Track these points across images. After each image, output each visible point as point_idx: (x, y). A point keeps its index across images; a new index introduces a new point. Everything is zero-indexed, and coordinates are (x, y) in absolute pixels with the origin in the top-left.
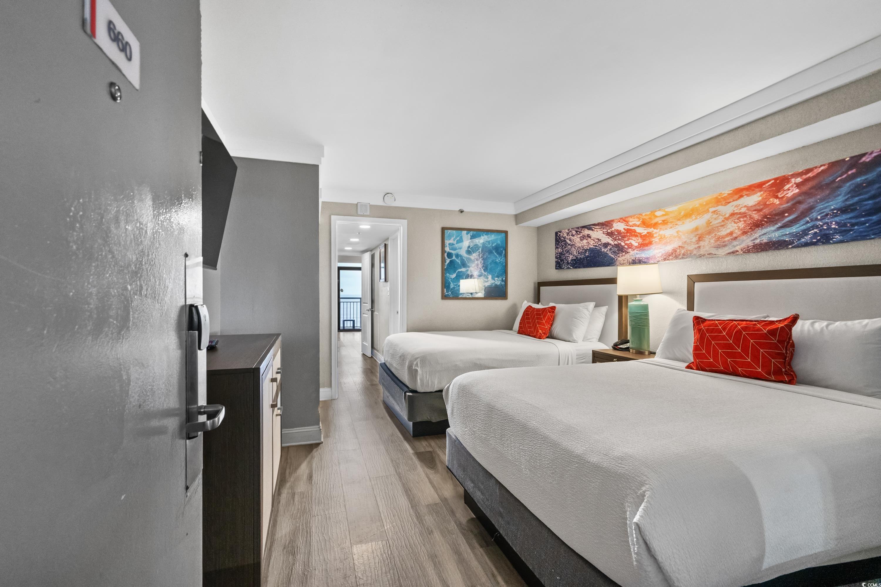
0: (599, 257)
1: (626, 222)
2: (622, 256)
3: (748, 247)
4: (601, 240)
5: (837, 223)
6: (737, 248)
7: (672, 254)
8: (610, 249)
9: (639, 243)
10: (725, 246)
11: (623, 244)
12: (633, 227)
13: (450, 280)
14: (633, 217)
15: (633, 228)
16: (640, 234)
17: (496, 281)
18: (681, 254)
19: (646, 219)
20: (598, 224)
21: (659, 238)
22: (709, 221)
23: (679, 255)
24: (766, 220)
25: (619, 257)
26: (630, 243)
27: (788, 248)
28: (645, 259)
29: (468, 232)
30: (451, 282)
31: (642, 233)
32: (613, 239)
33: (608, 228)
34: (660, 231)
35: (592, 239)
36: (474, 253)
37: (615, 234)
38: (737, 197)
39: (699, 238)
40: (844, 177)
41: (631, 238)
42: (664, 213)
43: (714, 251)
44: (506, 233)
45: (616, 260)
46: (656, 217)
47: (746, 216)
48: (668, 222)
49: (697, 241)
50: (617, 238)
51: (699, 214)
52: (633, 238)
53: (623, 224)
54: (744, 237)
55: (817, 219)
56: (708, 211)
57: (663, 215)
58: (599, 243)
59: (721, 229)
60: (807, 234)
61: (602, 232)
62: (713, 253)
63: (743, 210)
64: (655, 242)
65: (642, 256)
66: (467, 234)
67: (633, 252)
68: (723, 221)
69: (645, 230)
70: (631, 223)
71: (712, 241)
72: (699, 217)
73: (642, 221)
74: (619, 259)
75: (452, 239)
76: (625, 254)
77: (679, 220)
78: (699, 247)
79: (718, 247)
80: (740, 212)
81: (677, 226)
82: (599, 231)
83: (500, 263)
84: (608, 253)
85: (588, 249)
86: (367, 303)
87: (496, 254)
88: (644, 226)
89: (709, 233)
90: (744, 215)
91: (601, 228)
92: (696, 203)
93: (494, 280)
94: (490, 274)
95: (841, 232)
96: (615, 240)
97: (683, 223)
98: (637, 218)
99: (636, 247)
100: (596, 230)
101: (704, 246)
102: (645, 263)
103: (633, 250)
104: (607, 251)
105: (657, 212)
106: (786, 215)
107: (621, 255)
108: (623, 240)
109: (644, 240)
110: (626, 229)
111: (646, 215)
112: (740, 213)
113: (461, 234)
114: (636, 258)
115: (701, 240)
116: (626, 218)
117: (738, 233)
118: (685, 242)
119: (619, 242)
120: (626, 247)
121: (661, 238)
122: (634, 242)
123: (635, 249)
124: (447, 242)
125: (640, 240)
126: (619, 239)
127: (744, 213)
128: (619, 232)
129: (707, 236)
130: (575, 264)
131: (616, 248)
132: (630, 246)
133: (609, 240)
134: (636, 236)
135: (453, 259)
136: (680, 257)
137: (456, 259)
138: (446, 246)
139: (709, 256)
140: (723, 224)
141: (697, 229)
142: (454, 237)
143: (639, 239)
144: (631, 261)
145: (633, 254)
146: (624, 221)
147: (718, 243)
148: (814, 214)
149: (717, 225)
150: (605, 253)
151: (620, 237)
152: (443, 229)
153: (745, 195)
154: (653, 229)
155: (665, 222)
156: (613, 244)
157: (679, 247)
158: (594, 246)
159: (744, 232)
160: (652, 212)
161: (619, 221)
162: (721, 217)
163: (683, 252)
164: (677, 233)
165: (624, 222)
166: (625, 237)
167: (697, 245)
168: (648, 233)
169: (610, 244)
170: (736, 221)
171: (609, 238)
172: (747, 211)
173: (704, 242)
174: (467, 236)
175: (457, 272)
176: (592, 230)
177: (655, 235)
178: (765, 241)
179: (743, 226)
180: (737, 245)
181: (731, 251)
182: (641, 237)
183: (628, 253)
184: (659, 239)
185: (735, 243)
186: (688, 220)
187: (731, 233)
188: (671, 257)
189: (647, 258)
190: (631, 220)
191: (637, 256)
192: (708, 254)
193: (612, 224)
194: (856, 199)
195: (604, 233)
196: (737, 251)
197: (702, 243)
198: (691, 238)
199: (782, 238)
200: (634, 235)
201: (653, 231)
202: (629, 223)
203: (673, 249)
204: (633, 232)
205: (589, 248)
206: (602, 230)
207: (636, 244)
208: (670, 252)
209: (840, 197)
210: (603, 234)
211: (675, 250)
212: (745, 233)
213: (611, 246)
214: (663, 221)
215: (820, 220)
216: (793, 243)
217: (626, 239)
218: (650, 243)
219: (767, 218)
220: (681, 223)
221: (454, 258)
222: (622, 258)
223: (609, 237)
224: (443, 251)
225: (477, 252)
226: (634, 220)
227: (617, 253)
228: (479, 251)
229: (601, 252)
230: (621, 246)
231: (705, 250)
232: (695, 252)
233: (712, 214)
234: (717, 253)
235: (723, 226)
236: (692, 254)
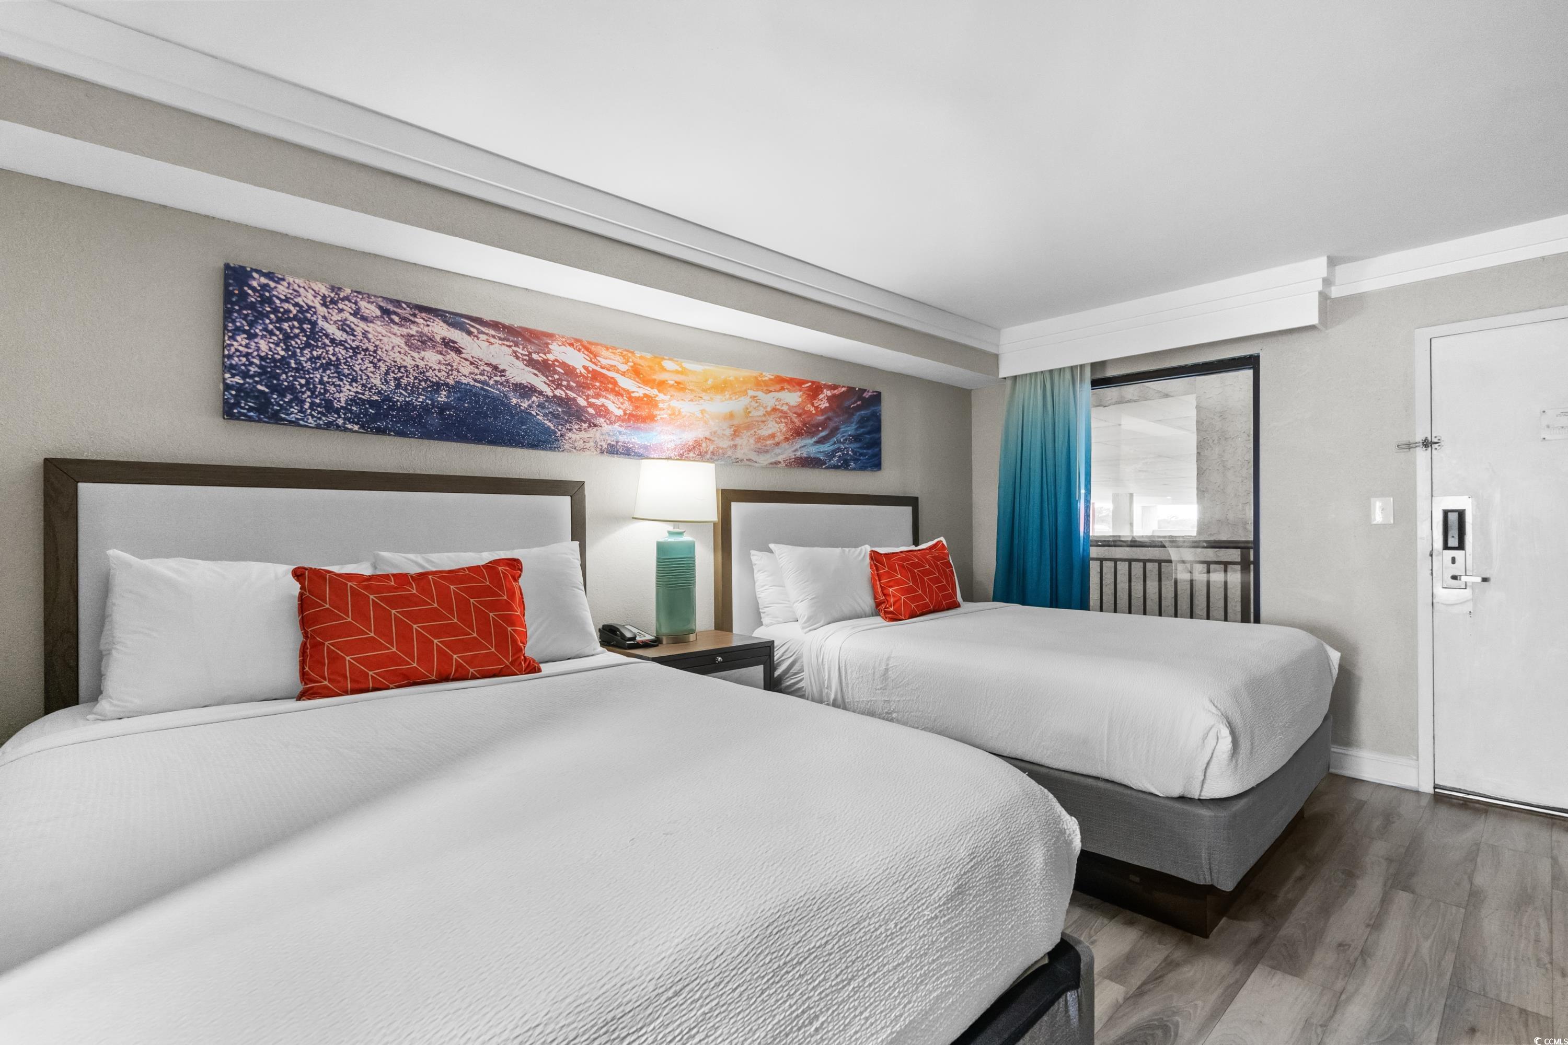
0: (496, 418)
1: (591, 352)
2: (580, 430)
3: (790, 459)
4: (507, 373)
5: (852, 451)
6: (780, 458)
7: (694, 448)
8: (541, 406)
9: (625, 411)
10: (764, 452)
11: (582, 402)
12: (609, 370)
14: (610, 350)
15: (610, 374)
16: (628, 392)
18: (709, 452)
19: (642, 366)
20: (495, 325)
21: (669, 412)
22: (747, 409)
23: (706, 452)
24: (804, 428)
25: (570, 430)
26: (603, 405)
27: (822, 468)
28: (641, 448)
31: (633, 392)
32: (553, 382)
33: (531, 348)
34: (670, 400)
35: (466, 360)
37: (556, 372)
38: (778, 387)
39: (735, 431)
40: (855, 405)
41: (604, 393)
42: (680, 369)
43: (753, 456)
45: (562, 435)
46: (664, 369)
47: (786, 417)
48: (686, 389)
49: (731, 435)
50: (565, 383)
51: (735, 393)
52: (611, 397)
53: (581, 355)
54: (785, 445)
55: (840, 442)
56: (745, 393)
57: (677, 372)
58: (498, 378)
59: (762, 425)
60: (835, 456)
61: (509, 351)
62: (753, 459)
63: (785, 408)
64: (661, 418)
65: (633, 440)
67: (610, 427)
68: (764, 415)
69: (639, 387)
70: (604, 362)
71: (752, 441)
72: (734, 398)
73: (632, 367)
74: (570, 435)
76: (589, 427)
77: (704, 391)
78: (735, 446)
79: (759, 452)
80: (782, 410)
81: (702, 401)
82: (497, 345)
84: (534, 413)
85: (447, 385)
88: (637, 380)
89: (748, 427)
90: (784, 415)
91: (508, 340)
92: (731, 374)
95: (856, 460)
96: (559, 386)
97: (712, 399)
98: (621, 354)
99: (619, 418)
100: (482, 337)
101: (741, 445)
102: (640, 456)
103: (611, 423)
104: (530, 406)
105: (665, 361)
106: (820, 429)
107: (577, 427)
108: (583, 392)
109: (637, 407)
110: (590, 369)
111: (642, 357)
112: (782, 411)
114: (617, 442)
115: (738, 436)
116: (589, 343)
117: (779, 437)
118: (715, 433)
119: (572, 395)
120: (591, 410)
121: (673, 414)
122: (614, 406)
123: (615, 422)
125: (627, 405)
126: (569, 387)
127: (785, 413)
128: (570, 371)
129: (745, 431)
130: (375, 418)
131: (559, 405)
132: (603, 412)
133: (527, 376)
134: (618, 394)
136: (708, 456)
139: (748, 463)
140: (764, 419)
141: (731, 416)
143: (626, 402)
144: (605, 446)
145: (609, 431)
146: (587, 349)
147: (759, 445)
148: (839, 435)
149: (758, 419)
150: (522, 411)
151: (572, 384)
153: (787, 389)
154: (656, 390)
155: (680, 387)
156: (552, 394)
157: (706, 438)
158: (475, 380)
159: (786, 438)
160: (656, 357)
161: (571, 345)
162: (761, 408)
163: (711, 448)
164: (702, 414)
165: (586, 352)
166: (589, 389)
167: (732, 443)
168: (646, 395)
169: (541, 393)
170: (777, 419)
171: (535, 375)
172: (788, 411)
173: (742, 440)
176: (470, 333)
177: (661, 405)
178: (805, 455)
179: (785, 429)
180: (779, 454)
181: (773, 460)
182: (630, 399)
183: (595, 425)
184: (670, 415)
185: (777, 451)
186: (719, 397)
187: (773, 436)
188: (691, 454)
189: (646, 448)
190: (604, 353)
191: (622, 438)
192: (747, 460)
193: (547, 344)
194: (862, 430)
195: (517, 358)
196: (780, 462)
197: (738, 441)
198: (724, 428)
199: (818, 456)
200: (613, 390)
201: (657, 396)
202: (598, 358)
203: (695, 439)
204: (610, 382)
205: (451, 382)
206: (510, 346)
207: (620, 413)
208: (691, 444)
209: (853, 425)
210: (514, 359)
211: (698, 444)
212: (787, 439)
213: (542, 399)
214: (676, 382)
215: (843, 443)
216: (825, 464)
217: (591, 392)
218: (651, 418)
219: (807, 427)
220: (709, 398)
222: (582, 436)
223: (536, 372)
226: (612, 356)
227: (563, 419)
229: (507, 405)
230: (578, 405)
231: (742, 452)
232: (729, 453)
233: (751, 400)
234: (758, 460)
235: (763, 422)
236: (726, 456)
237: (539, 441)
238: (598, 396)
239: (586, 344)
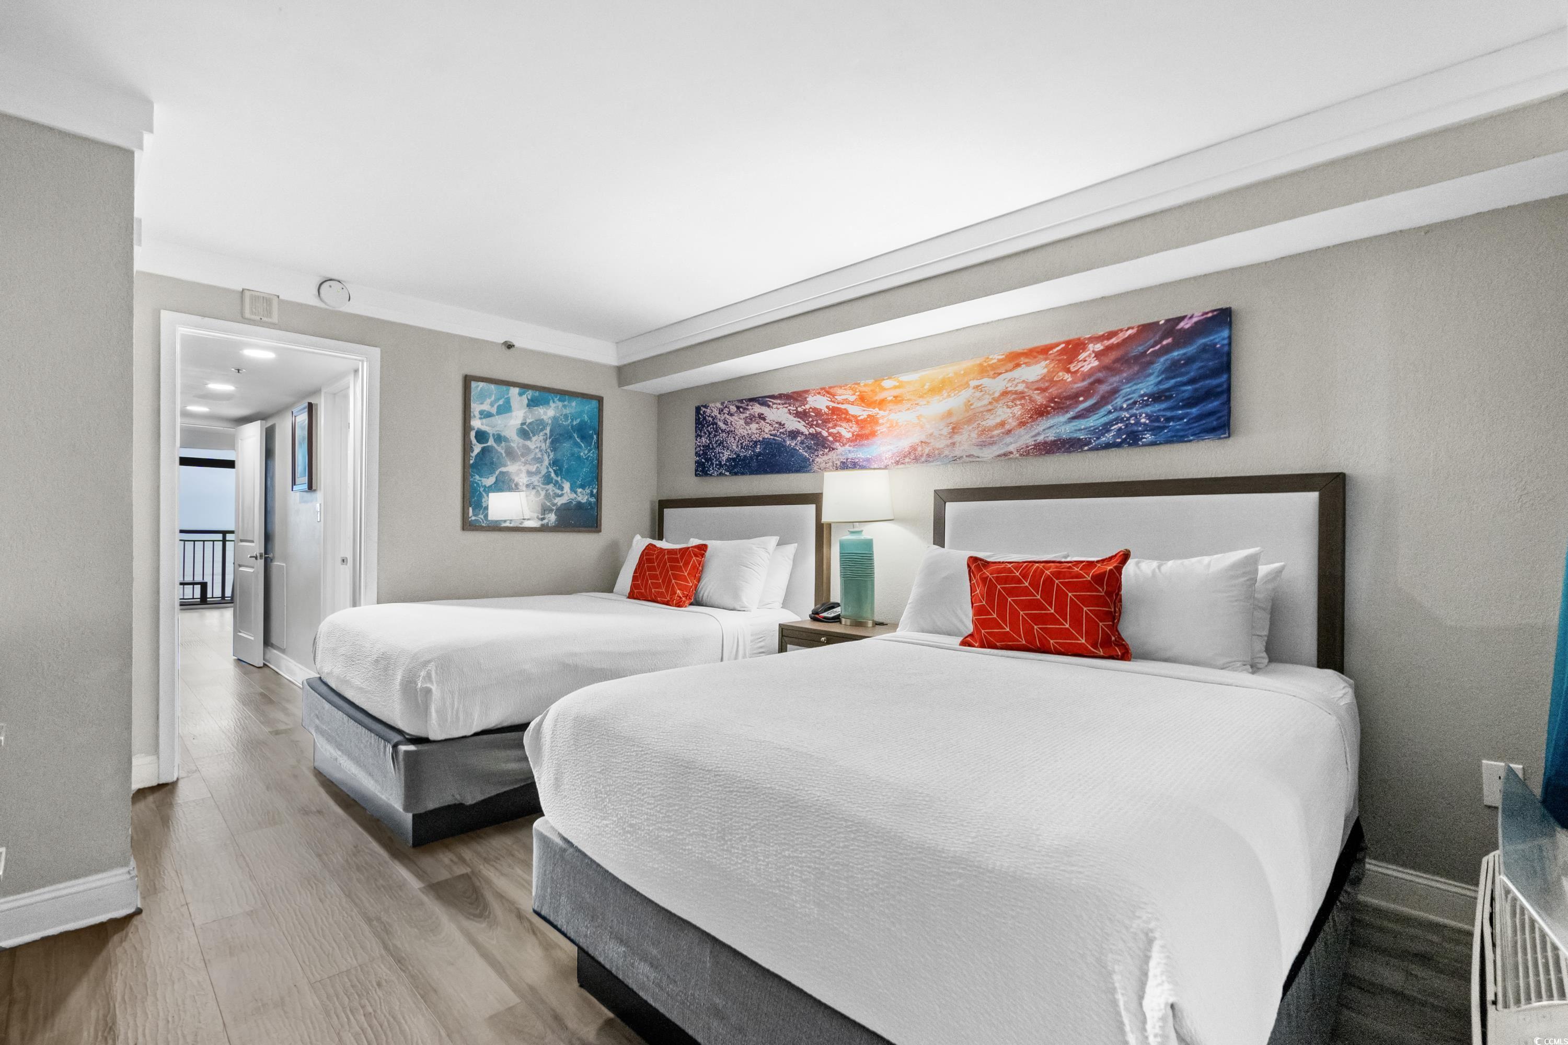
0: (780, 456)
1: (831, 394)
2: (823, 455)
3: (1027, 447)
4: (786, 426)
5: (1148, 416)
6: (1012, 448)
7: (910, 453)
8: (802, 443)
9: (853, 433)
10: (993, 443)
11: (825, 434)
12: (842, 404)
13: (482, 489)
14: (843, 388)
15: (843, 407)
16: (855, 417)
17: (579, 495)
18: (925, 455)
19: (866, 392)
20: (780, 396)
21: (888, 425)
22: (969, 401)
23: (922, 456)
24: (1052, 405)
25: (817, 456)
26: (838, 433)
27: (1083, 451)
28: (864, 461)
29: (523, 390)
30: (484, 493)
31: (860, 416)
32: (808, 424)
33: (797, 404)
34: (889, 414)
35: (768, 423)
36: (534, 435)
37: (810, 416)
38: (1011, 365)
39: (953, 428)
40: (1157, 348)
41: (839, 423)
42: (898, 384)
43: (975, 451)
44: (600, 400)
45: (813, 461)
46: (883, 389)
47: (1023, 398)
48: (903, 400)
49: (949, 433)
50: (815, 423)
51: (954, 389)
52: (844, 424)
53: (825, 398)
54: (1022, 431)
55: (1121, 409)
56: (967, 385)
57: (895, 387)
58: (781, 430)
59: (987, 415)
60: (1108, 431)
61: (786, 410)
62: (975, 454)
63: (1021, 387)
64: (881, 432)
65: (859, 456)
66: (521, 394)
67: (843, 449)
68: (990, 403)
69: (864, 410)
70: (839, 398)
71: (974, 435)
72: (953, 395)
73: (858, 395)
74: (817, 459)
75: (488, 401)
76: (829, 451)
77: (921, 397)
78: (954, 444)
79: (982, 445)
80: (1016, 391)
81: (918, 407)
82: (781, 409)
83: (587, 459)
84: (798, 448)
85: (759, 441)
86: (252, 542)
87: (578, 440)
88: (863, 405)
89: (969, 421)
90: (1021, 395)
91: (785, 403)
92: (949, 371)
93: (576, 493)
94: (567, 481)
95: (1155, 430)
96: (811, 426)
97: (928, 402)
98: (851, 388)
99: (849, 440)
100: (775, 406)
101: (960, 442)
102: (863, 468)
103: (843, 445)
104: (796, 444)
105: (885, 381)
106: (1081, 399)
107: (821, 453)
108: (826, 426)
109: (862, 428)
110: (831, 407)
111: (866, 384)
112: (1016, 393)
113: (508, 394)
114: (847, 459)
115: (957, 433)
116: (830, 388)
117: (1013, 423)
118: (931, 435)
119: (819, 430)
120: (831, 438)
121: (891, 426)
122: (845, 431)
123: (846, 444)
124: (476, 408)
125: (855, 428)
126: (818, 425)
127: (1022, 393)
128: (818, 412)
129: (966, 426)
130: (734, 467)
131: (812, 439)
132: (838, 438)
133: (800, 426)
134: (849, 421)
135: (489, 444)
136: (923, 459)
137: (495, 445)
138: (475, 416)
139: (968, 459)
140: (990, 407)
141: (950, 414)
142: (493, 398)
143: (854, 426)
144: (839, 464)
145: (843, 452)
146: (828, 392)
147: (983, 438)
148: (1118, 400)
149: (981, 409)
150: (792, 449)
151: (820, 422)
152: (467, 381)
153: (1024, 363)
154: (877, 409)
155: (897, 400)
156: (807, 433)
157: (922, 442)
158: (771, 435)
159: (1021, 422)
160: (876, 381)
161: (819, 393)
162: (987, 396)
163: (927, 451)
164: (919, 419)
166: (829, 422)
167: (951, 441)
168: (869, 416)
169: (802, 433)
170: (1010, 404)
171: (799, 422)
172: (1026, 390)
173: (961, 437)
174: (519, 398)
175: (497, 472)
176: (769, 406)
177: (881, 421)
178: (1052, 438)
179: (1019, 413)
180: (1011, 443)
181: (1002, 452)
182: (857, 422)
183: (833, 449)
184: (889, 428)
185: (1008, 439)
186: (937, 398)
187: (1002, 424)
188: (907, 460)
189: (868, 460)
190: (839, 391)
191: (850, 456)
192: (967, 456)
193: (806, 398)
194: (1172, 382)
195: (790, 413)
196: (1011, 453)
197: (957, 438)
198: (941, 428)
199: (1075, 435)
200: (845, 418)
201: (878, 413)
203: (910, 445)
204: (843, 413)
205: (761, 439)
206: (786, 407)
207: (849, 435)
208: (907, 450)
209: (1152, 377)
210: (788, 415)
211: (914, 448)
212: (1022, 424)
213: (803, 437)
214: (894, 397)
215: (1127, 410)
216: (1090, 443)
217: (831, 425)
218: (873, 434)
219: (1055, 402)
220: (925, 403)
221: (491, 442)
222: (824, 459)
223: (799, 420)
224: (466, 427)
225: (541, 434)
226: (845, 392)
227: (813, 449)
228: (544, 432)
229: (784, 446)
230: (822, 436)
231: (962, 448)
232: (946, 452)
233: (973, 391)
234: (980, 455)
235: (990, 410)
236: (942, 456)
237: (801, 467)
238: (835, 426)
239: (827, 390)
